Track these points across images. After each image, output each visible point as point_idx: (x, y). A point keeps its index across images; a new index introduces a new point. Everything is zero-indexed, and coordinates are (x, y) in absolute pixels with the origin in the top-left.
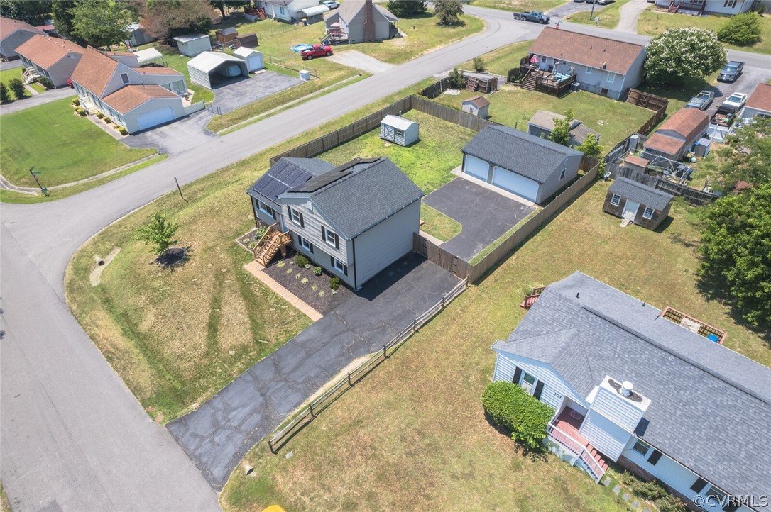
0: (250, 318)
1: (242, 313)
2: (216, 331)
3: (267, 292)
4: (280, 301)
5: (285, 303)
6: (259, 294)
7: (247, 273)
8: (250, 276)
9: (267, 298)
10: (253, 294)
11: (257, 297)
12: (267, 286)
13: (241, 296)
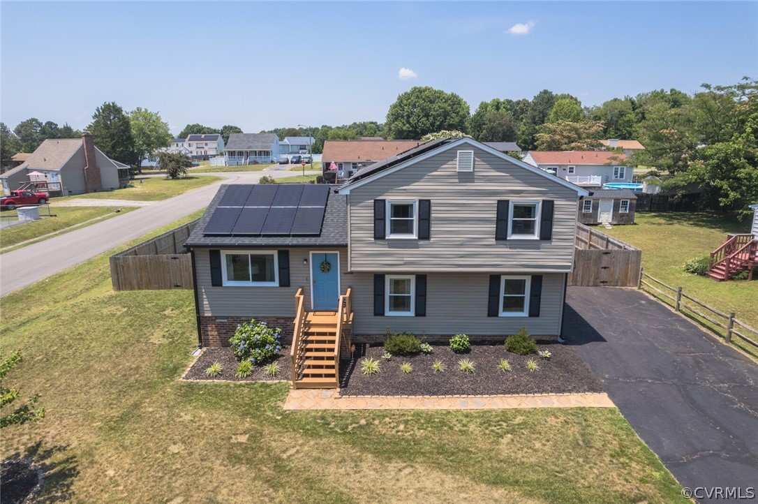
6: (420, 433)
7: (313, 414)
8: (334, 417)
9: (451, 428)
10: (407, 441)
11: (426, 438)
12: (407, 410)
13: (389, 459)
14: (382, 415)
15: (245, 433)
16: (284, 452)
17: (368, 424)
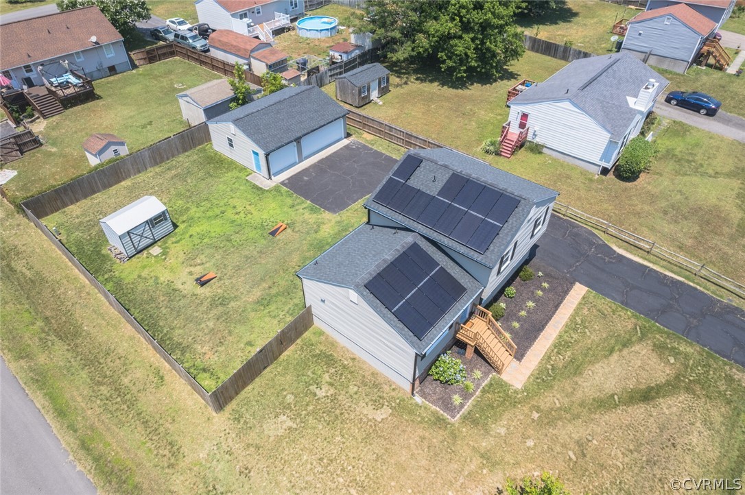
0: (610, 353)
1: (609, 364)
3: (561, 345)
4: (572, 326)
7: (531, 380)
9: (571, 343)
10: (571, 361)
11: (573, 354)
12: (550, 347)
13: (580, 374)
14: (548, 357)
15: (532, 412)
16: (555, 404)
17: (552, 365)
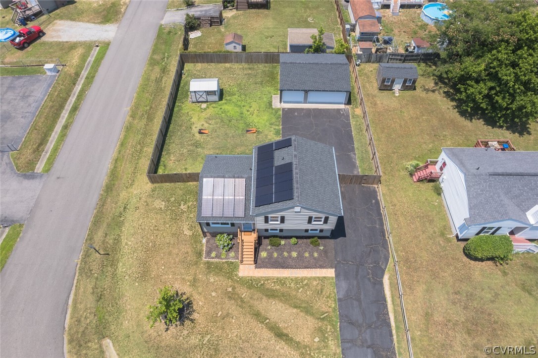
0: (296, 307)
1: (287, 309)
2: (287, 335)
3: (281, 281)
4: (297, 281)
5: (303, 279)
6: (278, 287)
7: (248, 278)
8: (254, 280)
9: (286, 285)
10: (274, 291)
11: (279, 289)
12: (275, 277)
13: (269, 298)
14: (268, 279)
16: (242, 295)
